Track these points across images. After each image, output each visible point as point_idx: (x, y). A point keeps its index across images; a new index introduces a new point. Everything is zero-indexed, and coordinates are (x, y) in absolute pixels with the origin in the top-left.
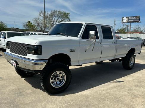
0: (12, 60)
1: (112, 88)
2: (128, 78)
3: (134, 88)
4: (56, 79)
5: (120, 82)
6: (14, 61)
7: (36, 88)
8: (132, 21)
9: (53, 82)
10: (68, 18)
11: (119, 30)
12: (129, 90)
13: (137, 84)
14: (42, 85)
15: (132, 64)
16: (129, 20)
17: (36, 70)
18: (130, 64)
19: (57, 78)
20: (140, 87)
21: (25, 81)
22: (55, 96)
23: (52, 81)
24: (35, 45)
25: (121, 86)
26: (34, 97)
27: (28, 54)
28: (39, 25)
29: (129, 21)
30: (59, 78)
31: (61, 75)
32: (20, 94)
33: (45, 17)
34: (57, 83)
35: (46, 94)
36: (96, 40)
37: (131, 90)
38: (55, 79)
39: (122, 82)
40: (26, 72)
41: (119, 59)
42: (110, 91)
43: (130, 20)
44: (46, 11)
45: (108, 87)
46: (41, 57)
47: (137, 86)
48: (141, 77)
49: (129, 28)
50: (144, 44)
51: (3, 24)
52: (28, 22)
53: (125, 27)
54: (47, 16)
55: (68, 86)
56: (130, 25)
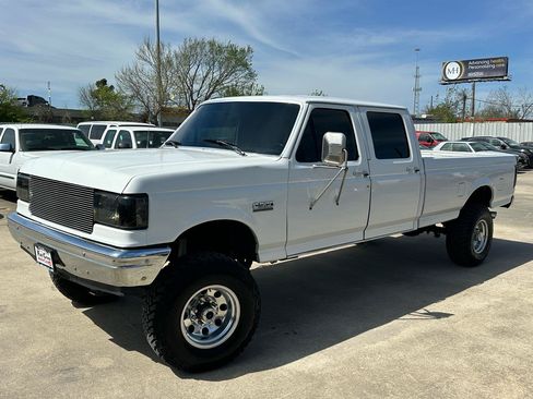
0: (39, 245)
1: (410, 342)
2: (468, 299)
3: (492, 341)
4: (205, 318)
5: (438, 315)
6: (47, 249)
7: (129, 348)
8: (481, 74)
9: (191, 329)
10: (246, 66)
11: (431, 111)
12: (472, 349)
13: (501, 323)
14: (150, 339)
15: (483, 245)
16: (467, 71)
17: (130, 285)
18: (475, 243)
19: (205, 313)
20: (510, 337)
21: (89, 321)
22: (200, 382)
23: (187, 322)
24: (122, 195)
25: (442, 333)
26: (122, 386)
27: (96, 225)
28: (137, 94)
29: (470, 75)
30: (213, 310)
31: (221, 301)
32: (69, 374)
33: (161, 66)
34: (205, 331)
35: (165, 373)
36: (350, 163)
37: (480, 348)
38: (199, 316)
39: (447, 315)
40: (90, 290)
41: (433, 228)
42: (401, 354)
43: (474, 71)
44: (166, 44)
45: (395, 338)
46: (145, 237)
47: (502, 332)
48: (516, 295)
49: (469, 102)
50: (524, 163)
51: (5, 92)
52: (98, 83)
53: (454, 98)
54: (169, 62)
55: (249, 339)
56: (474, 89)
